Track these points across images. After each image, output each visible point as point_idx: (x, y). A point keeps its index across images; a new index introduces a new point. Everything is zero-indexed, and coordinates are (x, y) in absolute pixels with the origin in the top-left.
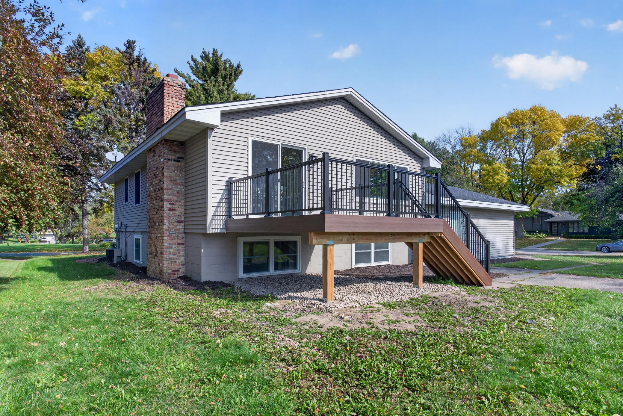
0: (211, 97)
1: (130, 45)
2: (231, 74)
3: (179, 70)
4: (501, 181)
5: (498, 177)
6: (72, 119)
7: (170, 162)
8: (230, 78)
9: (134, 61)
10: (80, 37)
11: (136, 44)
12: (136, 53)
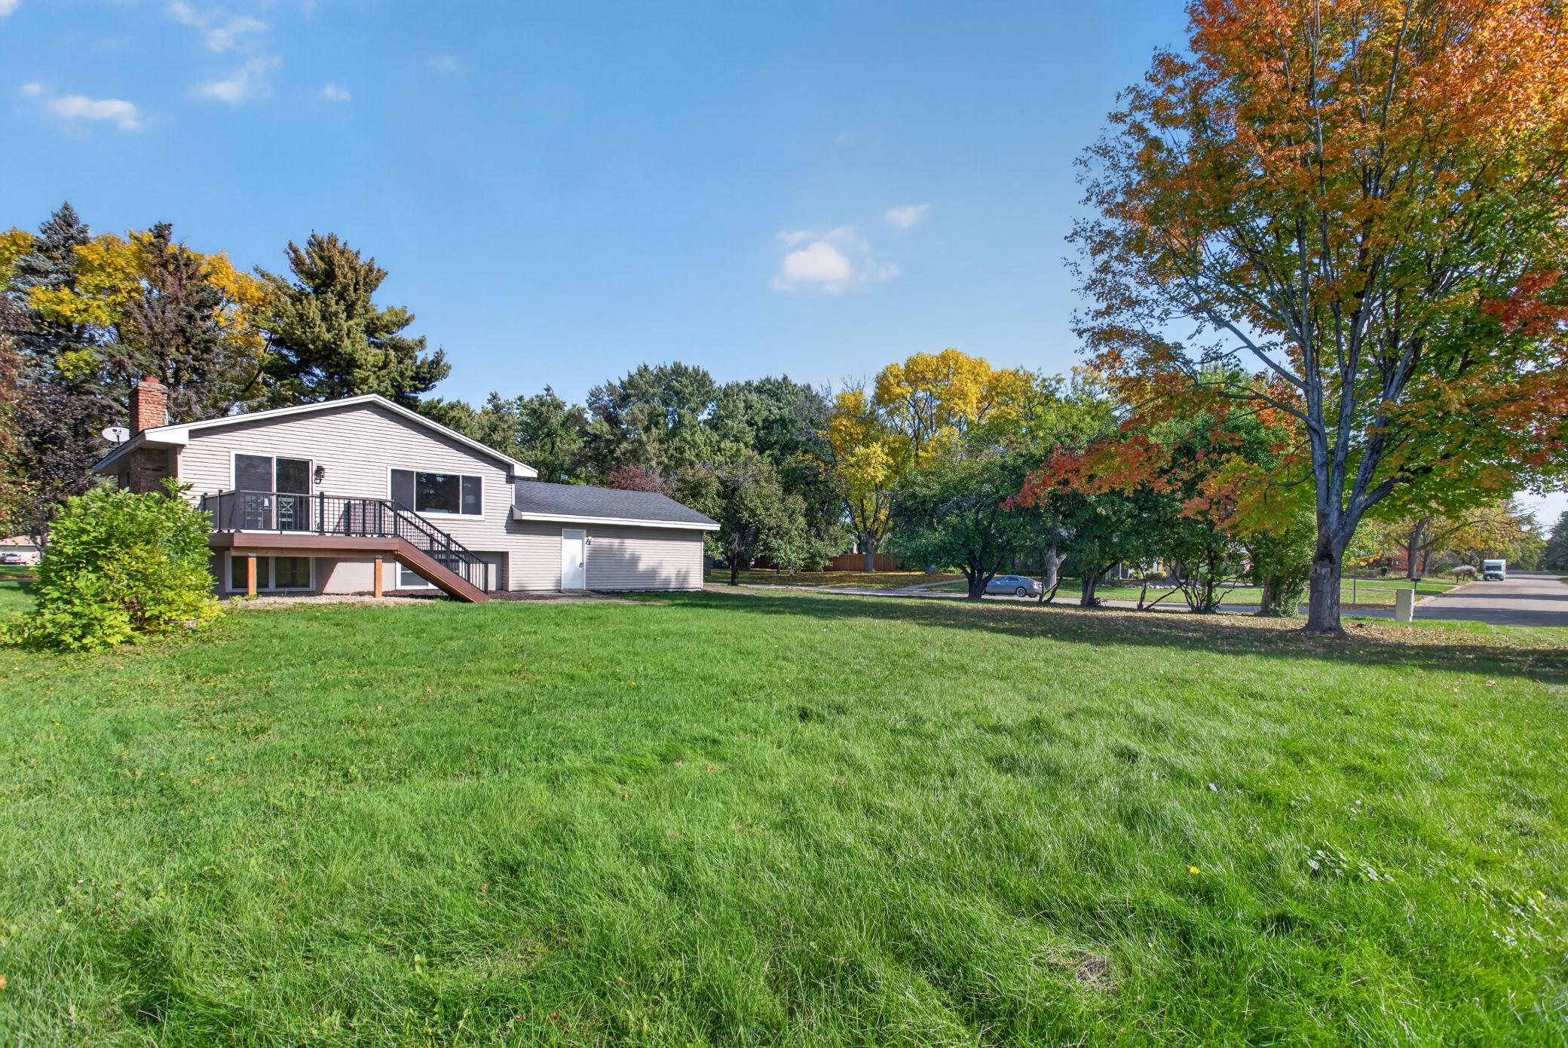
0: (310, 327)
1: (161, 232)
2: (357, 283)
3: (262, 268)
4: (873, 478)
5: (870, 470)
6: (52, 356)
7: (147, 472)
8: (356, 290)
9: (167, 261)
10: (66, 207)
11: (172, 229)
12: (172, 247)
